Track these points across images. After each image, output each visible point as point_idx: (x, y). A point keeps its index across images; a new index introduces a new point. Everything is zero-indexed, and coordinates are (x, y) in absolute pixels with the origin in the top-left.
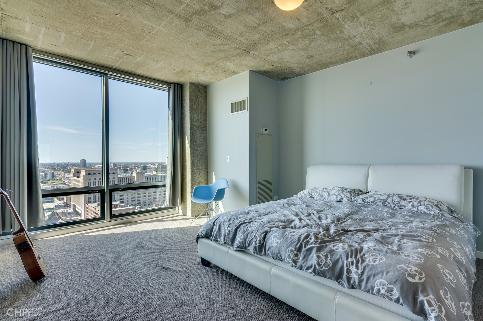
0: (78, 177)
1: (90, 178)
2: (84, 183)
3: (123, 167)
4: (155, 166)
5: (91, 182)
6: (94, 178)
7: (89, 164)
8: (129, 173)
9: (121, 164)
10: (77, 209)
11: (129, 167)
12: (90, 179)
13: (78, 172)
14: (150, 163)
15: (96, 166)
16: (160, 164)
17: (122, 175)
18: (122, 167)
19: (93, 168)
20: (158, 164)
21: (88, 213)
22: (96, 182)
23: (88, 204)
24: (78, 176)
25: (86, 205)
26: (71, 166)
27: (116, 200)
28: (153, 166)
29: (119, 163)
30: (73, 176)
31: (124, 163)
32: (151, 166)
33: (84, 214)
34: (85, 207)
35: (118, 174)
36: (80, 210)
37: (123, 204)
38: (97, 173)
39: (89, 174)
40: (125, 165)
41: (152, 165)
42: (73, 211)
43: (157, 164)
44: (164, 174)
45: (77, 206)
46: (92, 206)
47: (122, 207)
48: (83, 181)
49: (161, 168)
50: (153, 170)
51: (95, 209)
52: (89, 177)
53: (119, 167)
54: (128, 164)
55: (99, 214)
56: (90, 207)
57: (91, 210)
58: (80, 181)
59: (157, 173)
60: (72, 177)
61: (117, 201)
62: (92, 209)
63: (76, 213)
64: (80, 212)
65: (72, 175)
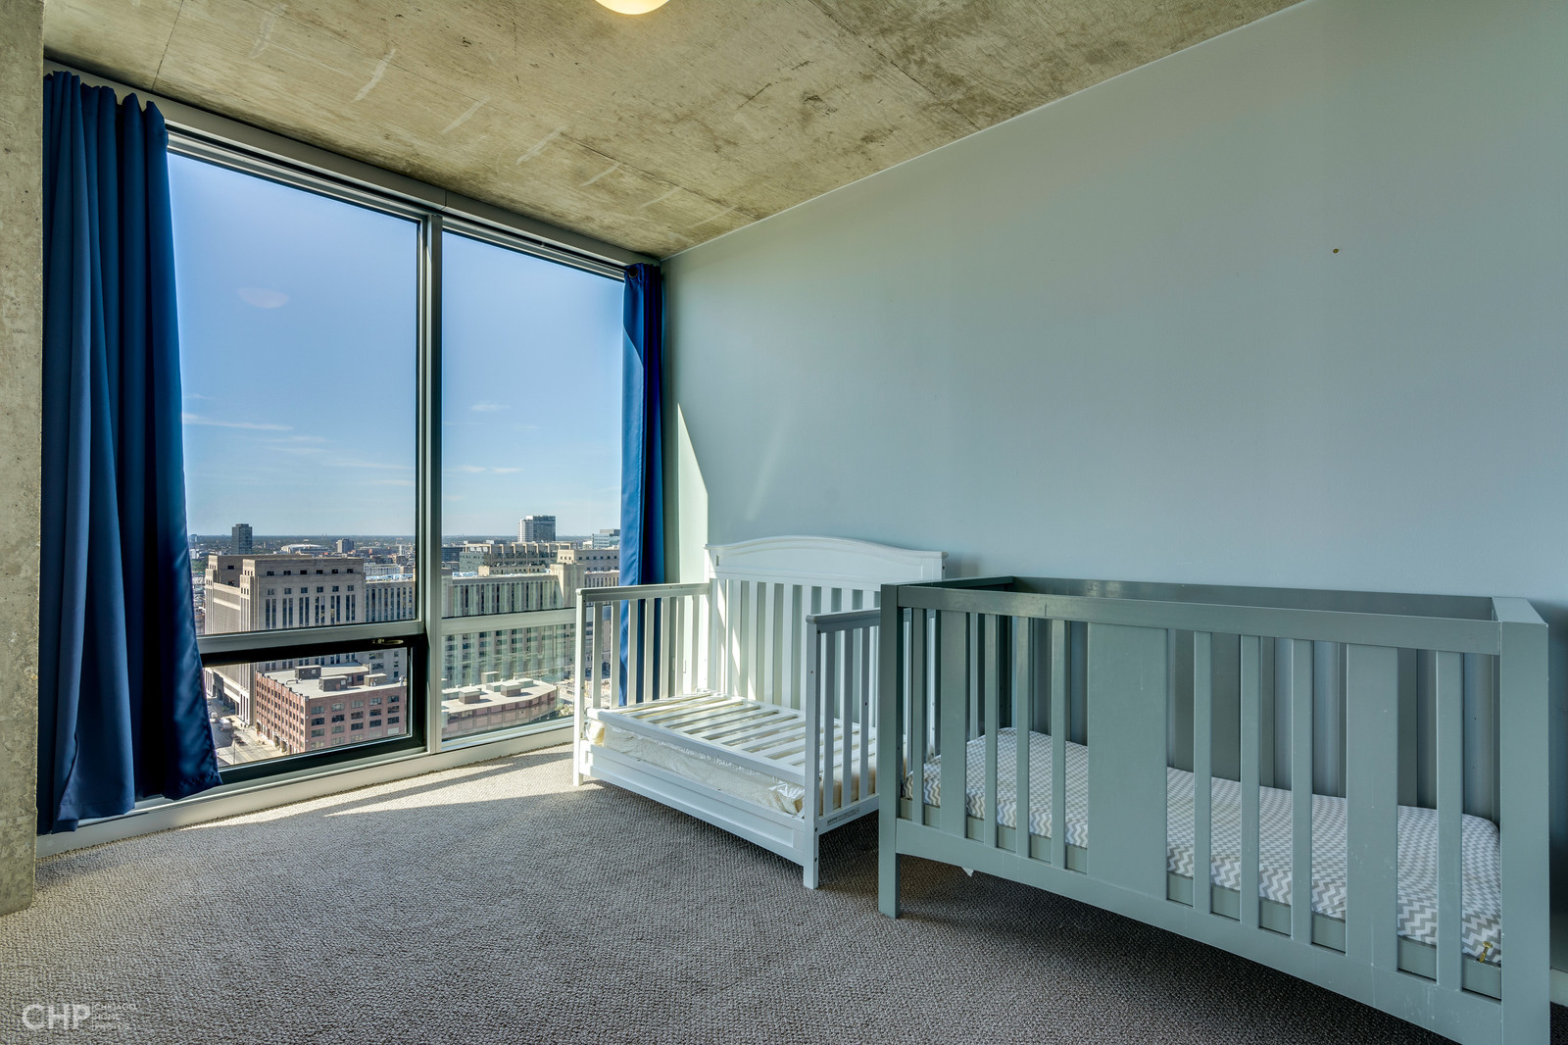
0: (231, 584)
1: (271, 587)
2: (252, 602)
3: (375, 552)
4: (486, 550)
5: (274, 601)
6: (287, 586)
7: (262, 540)
8: (396, 571)
9: (367, 540)
10: (227, 691)
11: (396, 552)
12: (271, 592)
13: (231, 567)
14: (466, 538)
15: (285, 549)
16: (501, 542)
17: (378, 577)
18: (371, 551)
19: (275, 553)
20: (496, 542)
21: (265, 703)
22: (291, 600)
23: (266, 675)
24: (231, 580)
25: (259, 675)
26: (201, 547)
27: (356, 661)
28: (479, 550)
29: (361, 539)
30: (215, 581)
31: (378, 539)
32: (472, 549)
33: (252, 707)
34: (255, 683)
35: (364, 575)
36: (237, 693)
37: (382, 675)
38: (296, 570)
39: (270, 574)
40: (382, 546)
41: (475, 545)
42: (214, 695)
43: (492, 542)
44: (515, 575)
45: (226, 680)
46: (280, 681)
47: (379, 681)
48: (248, 597)
49: (504, 556)
50: (477, 561)
51: (291, 689)
52: (270, 581)
53: (362, 551)
54: (392, 540)
55: (302, 707)
56: (270, 684)
57: (276, 694)
58: (238, 596)
59: (492, 572)
60: (209, 582)
61: (361, 665)
62: (278, 688)
63: (222, 702)
64: (237, 699)
65: (209, 577)
